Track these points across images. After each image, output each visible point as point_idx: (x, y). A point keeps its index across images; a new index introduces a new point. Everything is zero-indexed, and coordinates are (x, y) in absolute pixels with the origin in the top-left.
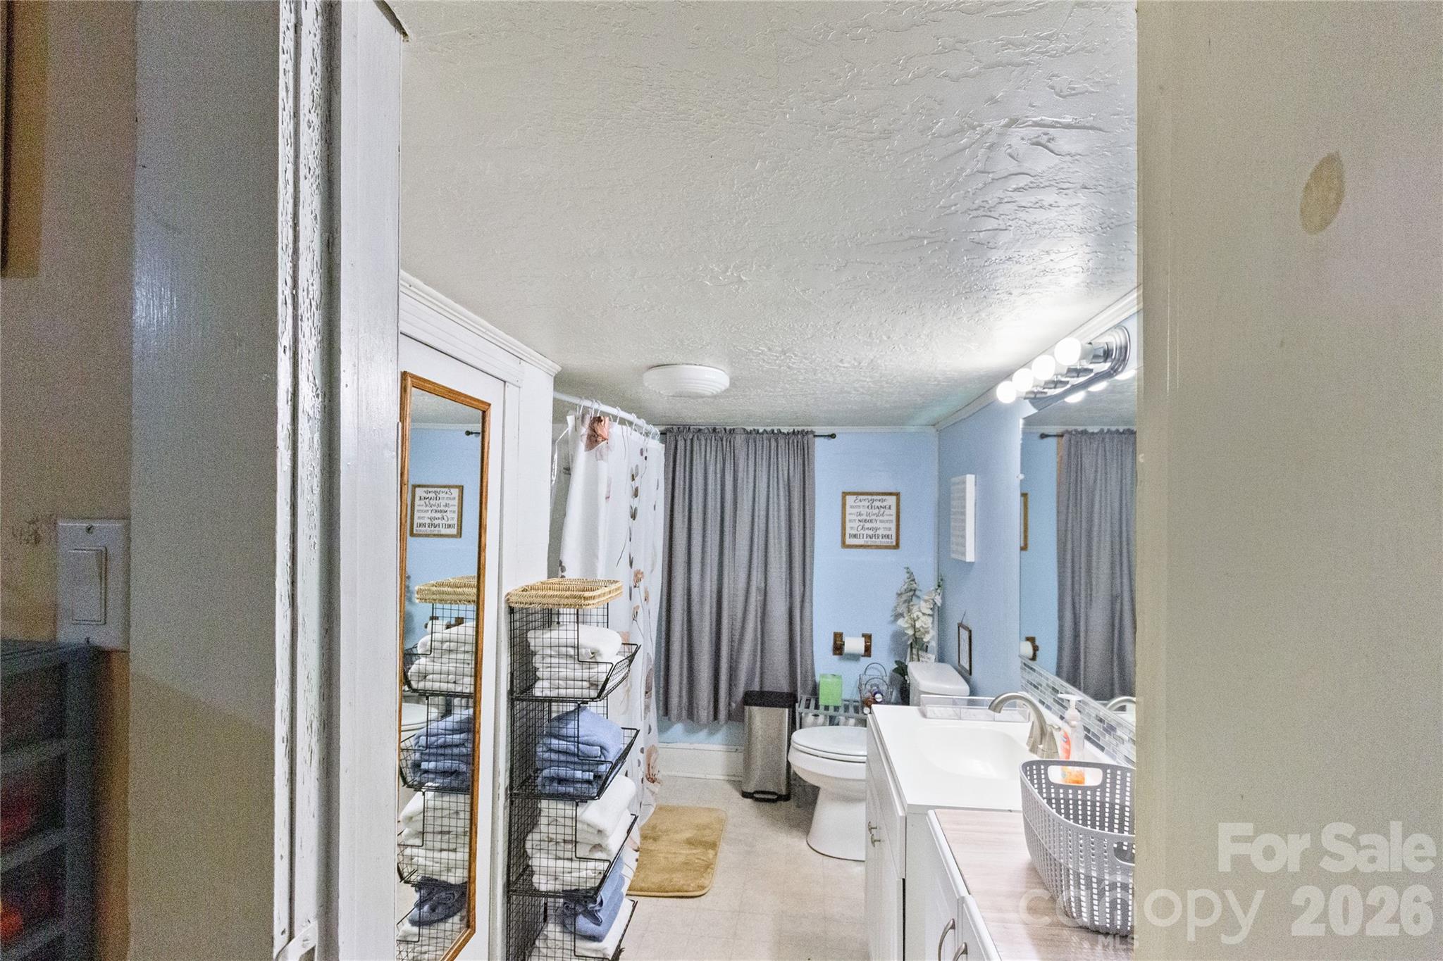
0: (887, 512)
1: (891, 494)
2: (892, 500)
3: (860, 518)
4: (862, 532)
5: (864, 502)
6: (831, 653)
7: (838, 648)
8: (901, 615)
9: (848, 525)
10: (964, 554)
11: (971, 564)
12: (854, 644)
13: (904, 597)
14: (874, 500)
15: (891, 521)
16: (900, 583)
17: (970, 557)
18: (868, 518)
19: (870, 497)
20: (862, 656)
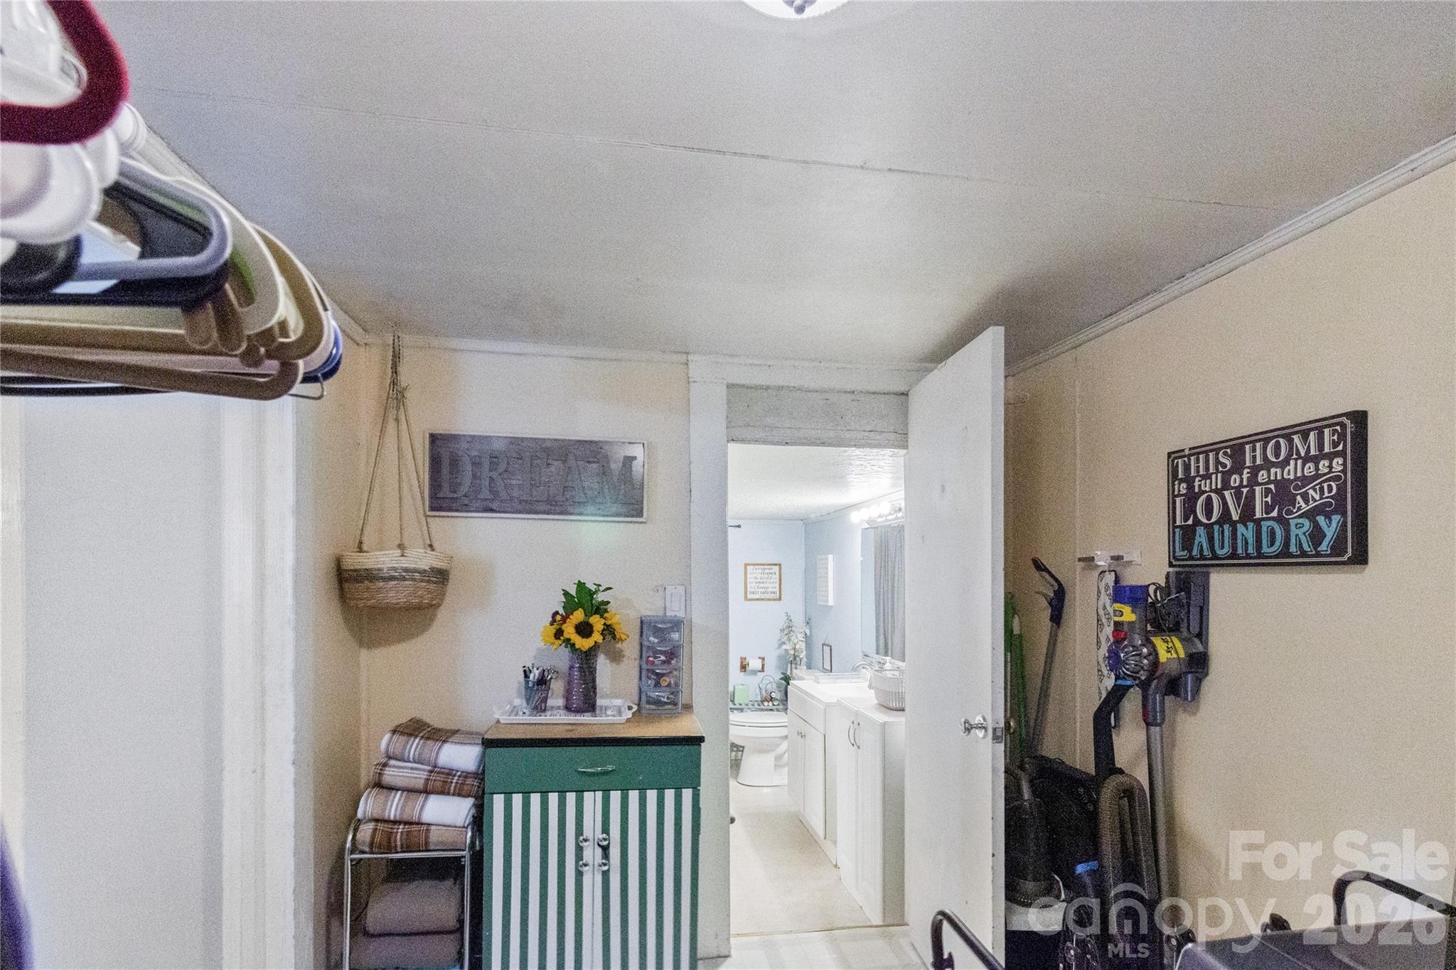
0: (773, 576)
1: (776, 565)
2: (776, 569)
3: (756, 581)
4: (757, 590)
5: (759, 570)
6: (739, 671)
7: (744, 667)
8: (784, 643)
9: (749, 585)
10: (827, 601)
11: (832, 606)
12: (754, 664)
13: (786, 632)
14: (765, 569)
15: (776, 582)
16: (782, 623)
17: (831, 603)
18: (761, 581)
19: (762, 567)
20: (759, 671)
